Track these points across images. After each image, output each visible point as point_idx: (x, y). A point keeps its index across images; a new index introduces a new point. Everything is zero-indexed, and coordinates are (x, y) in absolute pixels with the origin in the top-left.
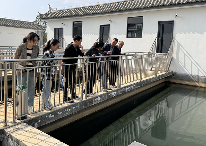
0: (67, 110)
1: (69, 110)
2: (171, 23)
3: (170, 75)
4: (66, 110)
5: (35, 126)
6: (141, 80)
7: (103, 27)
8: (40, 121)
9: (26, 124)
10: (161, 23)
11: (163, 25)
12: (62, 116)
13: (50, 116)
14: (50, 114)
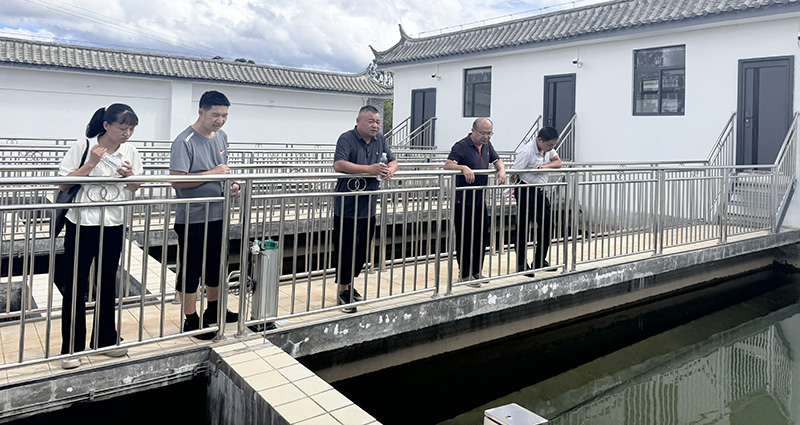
0: (387, 320)
1: (394, 321)
2: (784, 63)
3: (787, 243)
4: (384, 318)
5: (294, 351)
6: (658, 252)
7: (555, 84)
8: (307, 340)
9: (267, 341)
10: (746, 66)
11: (757, 70)
12: (373, 335)
13: (336, 329)
14: (337, 325)
